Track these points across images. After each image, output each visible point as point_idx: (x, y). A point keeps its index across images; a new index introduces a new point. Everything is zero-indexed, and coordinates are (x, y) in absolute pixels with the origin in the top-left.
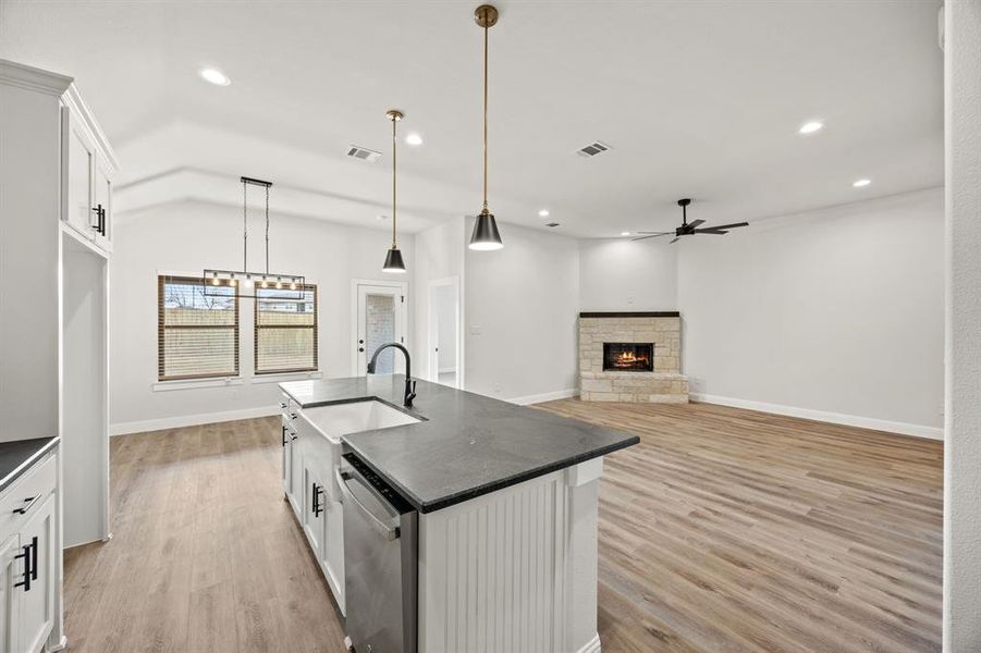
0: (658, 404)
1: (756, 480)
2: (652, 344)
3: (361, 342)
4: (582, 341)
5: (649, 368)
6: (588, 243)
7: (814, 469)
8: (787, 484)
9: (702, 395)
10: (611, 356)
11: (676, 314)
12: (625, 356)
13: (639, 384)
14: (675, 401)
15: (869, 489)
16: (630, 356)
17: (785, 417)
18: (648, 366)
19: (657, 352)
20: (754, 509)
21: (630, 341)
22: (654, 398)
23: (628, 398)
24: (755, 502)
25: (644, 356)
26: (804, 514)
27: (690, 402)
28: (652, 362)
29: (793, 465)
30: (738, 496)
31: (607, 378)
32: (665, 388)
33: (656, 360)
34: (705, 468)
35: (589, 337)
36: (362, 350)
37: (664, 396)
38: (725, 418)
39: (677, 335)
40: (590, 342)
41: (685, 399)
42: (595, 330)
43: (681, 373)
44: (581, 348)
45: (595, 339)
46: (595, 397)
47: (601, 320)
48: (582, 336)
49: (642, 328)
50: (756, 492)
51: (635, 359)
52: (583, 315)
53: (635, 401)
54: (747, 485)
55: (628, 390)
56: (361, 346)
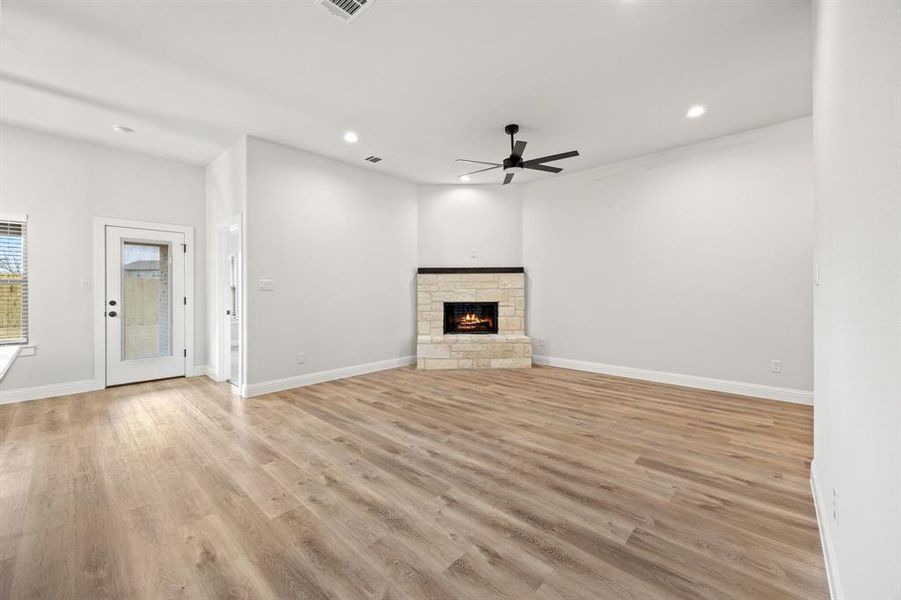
0: (499, 369)
1: (573, 478)
2: (496, 304)
3: (113, 303)
4: (420, 301)
5: (494, 329)
6: (427, 189)
7: (645, 451)
8: (610, 481)
9: (548, 358)
10: (454, 317)
11: (520, 270)
12: (468, 318)
13: (479, 348)
14: (518, 366)
15: (707, 481)
16: (473, 318)
17: (623, 379)
18: (492, 328)
19: (501, 312)
20: (552, 539)
21: (473, 300)
22: (496, 364)
23: (467, 364)
24: (560, 525)
25: (487, 316)
26: (622, 541)
27: (534, 366)
28: (495, 323)
29: (621, 446)
30: (539, 513)
31: (444, 342)
32: (507, 352)
33: (501, 320)
34: (513, 462)
35: (428, 295)
36: (113, 314)
37: (506, 361)
38: (564, 384)
39: (522, 292)
40: (428, 301)
41: (528, 363)
42: (432, 288)
43: (526, 334)
44: (420, 308)
45: (434, 299)
46: (432, 365)
47: (441, 277)
48: (419, 295)
49: (486, 285)
50: (568, 502)
51: (478, 321)
52: (422, 271)
53: (475, 367)
54: (558, 489)
55: (467, 355)
56: (111, 309)
